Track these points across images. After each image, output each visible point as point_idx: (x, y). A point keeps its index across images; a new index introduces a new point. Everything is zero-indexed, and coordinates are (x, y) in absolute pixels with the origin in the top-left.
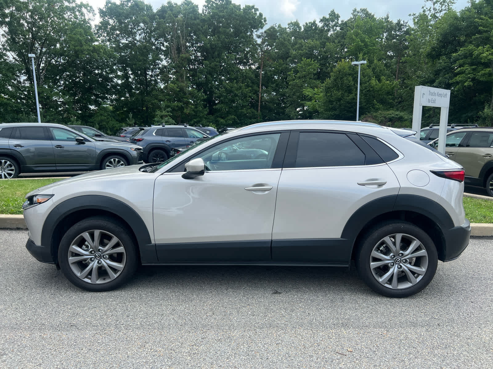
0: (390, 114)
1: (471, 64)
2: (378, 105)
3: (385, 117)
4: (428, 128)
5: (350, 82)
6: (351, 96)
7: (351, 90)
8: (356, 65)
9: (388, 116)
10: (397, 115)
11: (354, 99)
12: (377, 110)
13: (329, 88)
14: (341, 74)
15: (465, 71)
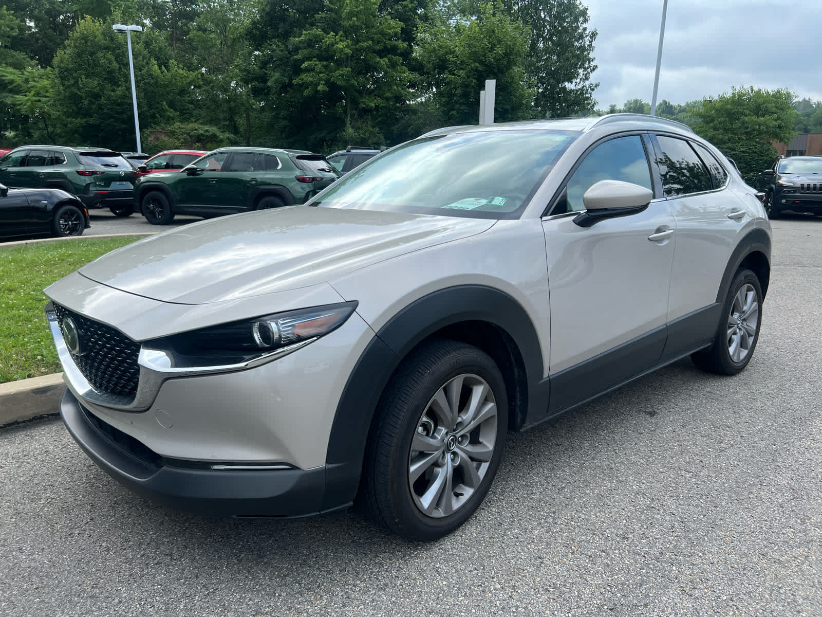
0: (196, 130)
1: (320, 58)
2: (171, 113)
3: (188, 134)
4: (344, 151)
5: (110, 64)
6: (119, 91)
7: (116, 78)
8: (121, 31)
9: (193, 133)
10: (207, 131)
11: (125, 96)
12: (169, 120)
13: (67, 70)
14: (89, 44)
15: (314, 69)
